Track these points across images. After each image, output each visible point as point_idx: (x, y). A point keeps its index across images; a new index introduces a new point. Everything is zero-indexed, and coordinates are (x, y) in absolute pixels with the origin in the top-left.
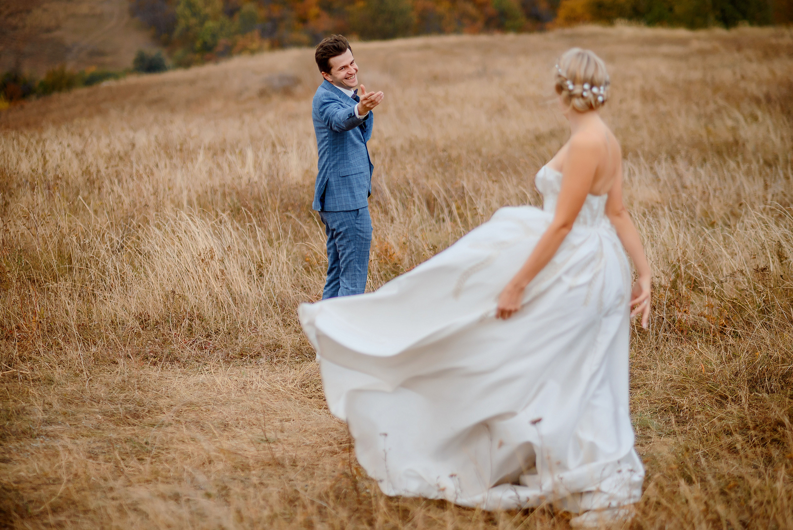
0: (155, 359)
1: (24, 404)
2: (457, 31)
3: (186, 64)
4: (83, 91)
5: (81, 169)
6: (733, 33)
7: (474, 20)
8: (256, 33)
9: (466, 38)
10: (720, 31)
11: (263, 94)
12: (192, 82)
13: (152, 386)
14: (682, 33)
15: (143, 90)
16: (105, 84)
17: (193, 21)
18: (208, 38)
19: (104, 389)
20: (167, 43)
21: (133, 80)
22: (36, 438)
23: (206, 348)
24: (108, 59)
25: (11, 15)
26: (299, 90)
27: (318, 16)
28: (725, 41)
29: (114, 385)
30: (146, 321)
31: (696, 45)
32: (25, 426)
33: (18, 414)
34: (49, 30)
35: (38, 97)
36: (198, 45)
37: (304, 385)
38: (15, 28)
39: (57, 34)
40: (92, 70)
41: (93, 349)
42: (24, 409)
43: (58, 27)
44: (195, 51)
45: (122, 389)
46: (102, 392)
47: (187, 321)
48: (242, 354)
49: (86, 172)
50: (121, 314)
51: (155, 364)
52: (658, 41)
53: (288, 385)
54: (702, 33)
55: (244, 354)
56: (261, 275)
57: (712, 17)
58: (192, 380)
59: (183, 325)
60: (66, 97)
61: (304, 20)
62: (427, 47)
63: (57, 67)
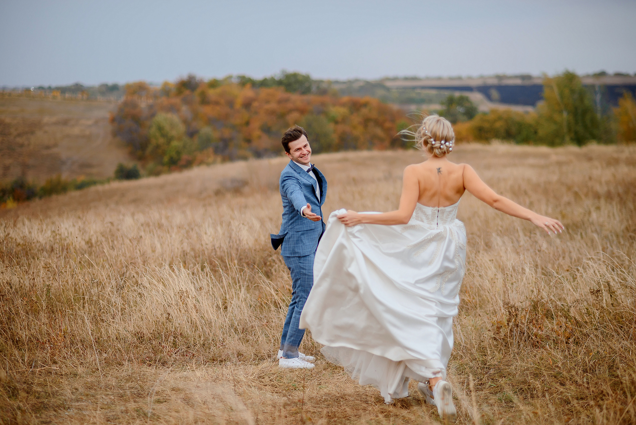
0: (150, 363)
1: (57, 389)
2: (369, 148)
3: (157, 174)
4: (75, 194)
5: (84, 240)
6: (585, 149)
7: (381, 140)
8: (210, 150)
9: (375, 153)
10: (574, 149)
11: (218, 193)
12: (162, 187)
13: (149, 379)
14: (544, 149)
15: (123, 194)
16: (93, 189)
17: (161, 141)
18: (173, 154)
19: (114, 380)
20: (141, 158)
21: (117, 185)
22: (67, 409)
23: (186, 355)
24: (94, 171)
25: (19, 135)
26: (246, 190)
27: (259, 137)
28: (577, 156)
29: (121, 378)
30: (141, 337)
31: (554, 158)
32: (59, 402)
33: (53, 395)
34: (48, 147)
35: (41, 197)
36: (166, 159)
37: (261, 377)
38: (22, 146)
39: (55, 150)
40: (82, 178)
41: (105, 355)
42: (57, 391)
43: (56, 145)
44: (163, 164)
45: (127, 381)
46: (114, 382)
47: (172, 338)
48: (214, 359)
49: (89, 243)
50: (123, 332)
51: (150, 365)
52: (526, 156)
53: (249, 376)
54: (560, 150)
55: (215, 359)
56: (226, 308)
57: (567, 138)
58: (178, 375)
59: (169, 340)
60: (62, 198)
61: (248, 141)
62: (345, 160)
63: (54, 176)
